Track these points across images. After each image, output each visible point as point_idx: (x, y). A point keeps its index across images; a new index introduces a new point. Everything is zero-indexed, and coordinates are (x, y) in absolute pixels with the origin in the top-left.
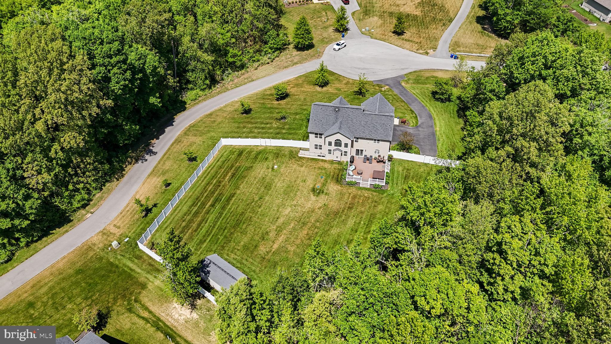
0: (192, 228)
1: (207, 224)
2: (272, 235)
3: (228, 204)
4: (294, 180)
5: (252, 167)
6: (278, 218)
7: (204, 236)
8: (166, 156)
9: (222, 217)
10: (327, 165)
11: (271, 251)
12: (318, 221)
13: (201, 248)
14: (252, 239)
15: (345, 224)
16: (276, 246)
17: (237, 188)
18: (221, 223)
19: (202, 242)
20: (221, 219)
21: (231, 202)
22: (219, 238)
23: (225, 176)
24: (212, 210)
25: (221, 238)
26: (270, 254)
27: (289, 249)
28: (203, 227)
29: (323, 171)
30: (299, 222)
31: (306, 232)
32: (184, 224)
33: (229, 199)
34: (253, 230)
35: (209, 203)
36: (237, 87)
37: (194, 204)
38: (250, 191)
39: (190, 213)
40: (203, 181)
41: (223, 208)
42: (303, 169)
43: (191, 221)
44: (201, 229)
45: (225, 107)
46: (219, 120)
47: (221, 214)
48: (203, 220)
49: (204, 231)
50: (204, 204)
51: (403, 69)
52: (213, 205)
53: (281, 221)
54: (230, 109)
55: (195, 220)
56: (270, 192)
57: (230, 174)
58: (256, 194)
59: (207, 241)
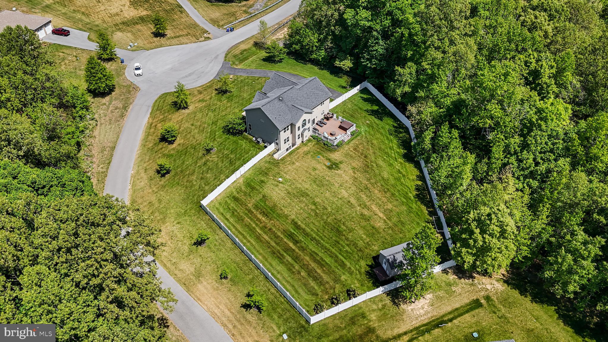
0: (316, 268)
1: (320, 254)
2: (365, 212)
3: (304, 230)
4: (308, 175)
5: (264, 196)
6: (349, 202)
7: (336, 261)
8: (169, 265)
9: (320, 240)
10: (306, 149)
11: (384, 220)
12: (370, 180)
13: (350, 268)
14: (364, 228)
15: (381, 167)
16: (381, 215)
17: (286, 217)
18: (328, 243)
19: (343, 265)
20: (322, 241)
21: (303, 226)
22: (346, 251)
23: (258, 219)
24: (303, 245)
25: (347, 248)
26: (389, 222)
27: (389, 208)
28: (322, 259)
29: (311, 153)
30: (362, 191)
31: (376, 192)
32: (303, 273)
33: (297, 227)
34: (353, 223)
35: (291, 245)
36: (109, 163)
37: (280, 258)
38: (299, 208)
39: (292, 265)
40: (249, 241)
41: (307, 235)
42: (297, 164)
43: (305, 267)
44: (324, 261)
45: (134, 185)
46: (153, 199)
47: (313, 239)
48: (312, 255)
49: (328, 260)
50: (288, 250)
51: (216, 57)
52: (296, 242)
53: (353, 201)
54: (142, 183)
55: (305, 263)
56: (311, 195)
57: (260, 216)
58: (306, 205)
59: (344, 260)
